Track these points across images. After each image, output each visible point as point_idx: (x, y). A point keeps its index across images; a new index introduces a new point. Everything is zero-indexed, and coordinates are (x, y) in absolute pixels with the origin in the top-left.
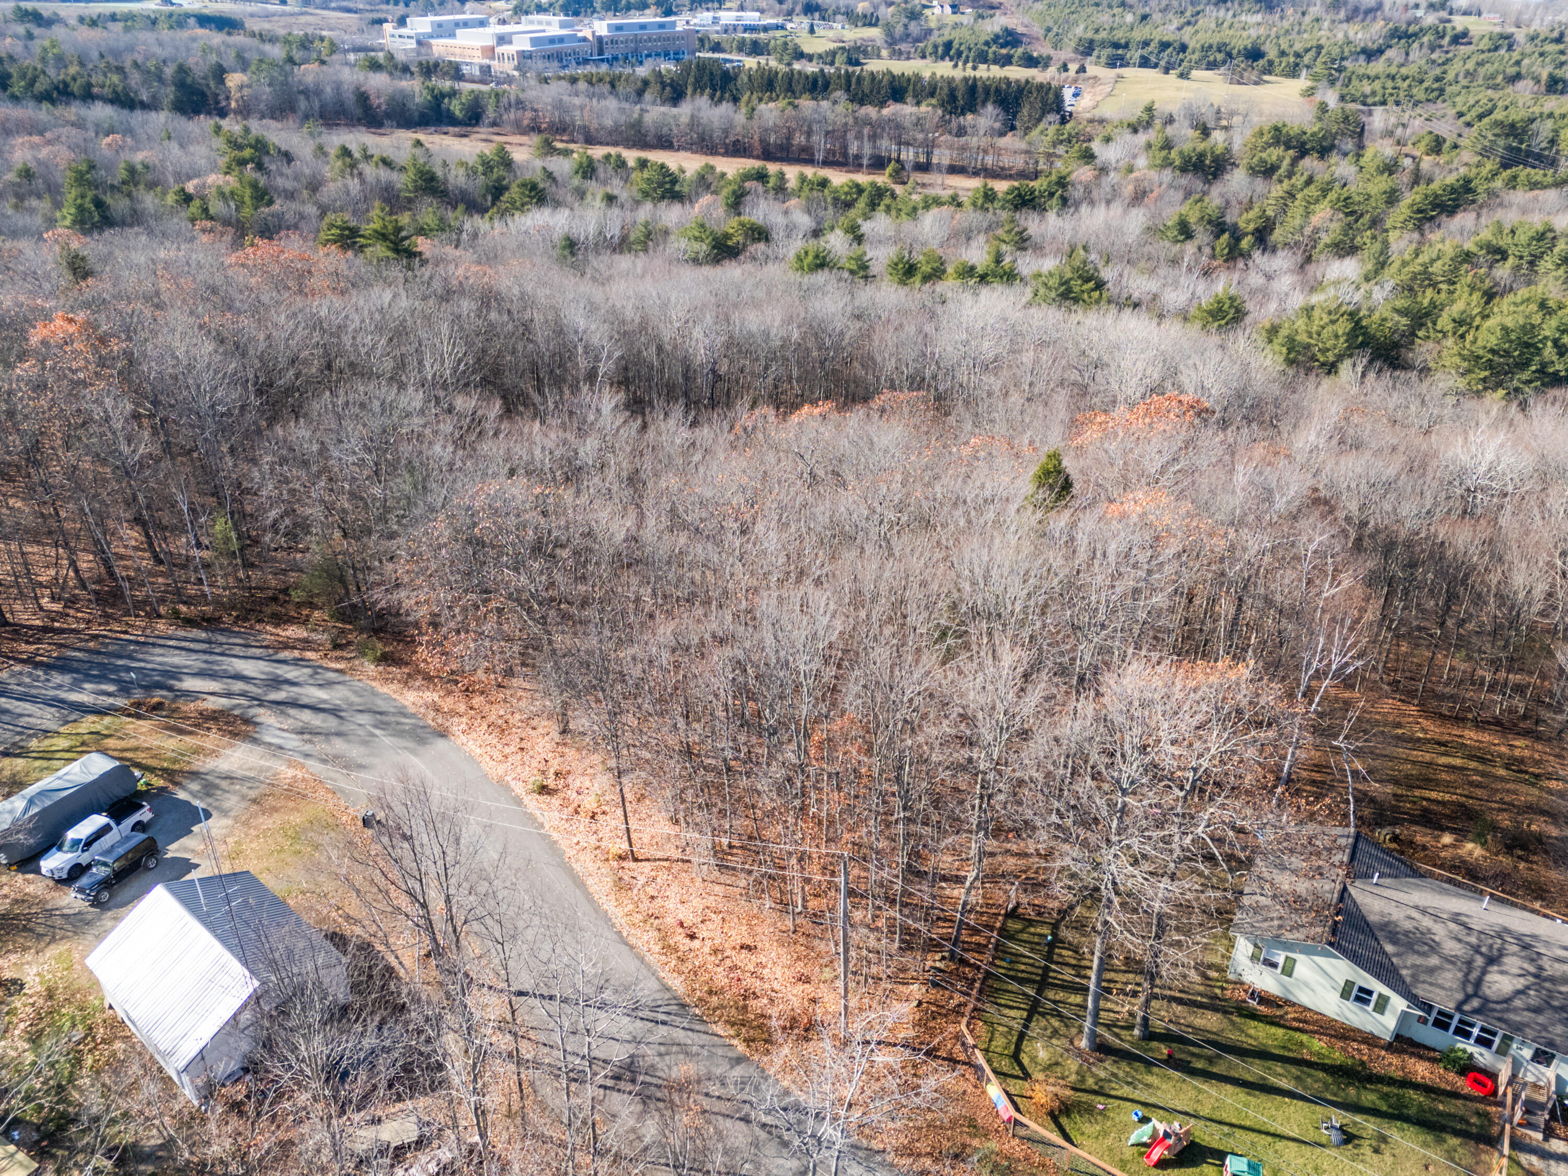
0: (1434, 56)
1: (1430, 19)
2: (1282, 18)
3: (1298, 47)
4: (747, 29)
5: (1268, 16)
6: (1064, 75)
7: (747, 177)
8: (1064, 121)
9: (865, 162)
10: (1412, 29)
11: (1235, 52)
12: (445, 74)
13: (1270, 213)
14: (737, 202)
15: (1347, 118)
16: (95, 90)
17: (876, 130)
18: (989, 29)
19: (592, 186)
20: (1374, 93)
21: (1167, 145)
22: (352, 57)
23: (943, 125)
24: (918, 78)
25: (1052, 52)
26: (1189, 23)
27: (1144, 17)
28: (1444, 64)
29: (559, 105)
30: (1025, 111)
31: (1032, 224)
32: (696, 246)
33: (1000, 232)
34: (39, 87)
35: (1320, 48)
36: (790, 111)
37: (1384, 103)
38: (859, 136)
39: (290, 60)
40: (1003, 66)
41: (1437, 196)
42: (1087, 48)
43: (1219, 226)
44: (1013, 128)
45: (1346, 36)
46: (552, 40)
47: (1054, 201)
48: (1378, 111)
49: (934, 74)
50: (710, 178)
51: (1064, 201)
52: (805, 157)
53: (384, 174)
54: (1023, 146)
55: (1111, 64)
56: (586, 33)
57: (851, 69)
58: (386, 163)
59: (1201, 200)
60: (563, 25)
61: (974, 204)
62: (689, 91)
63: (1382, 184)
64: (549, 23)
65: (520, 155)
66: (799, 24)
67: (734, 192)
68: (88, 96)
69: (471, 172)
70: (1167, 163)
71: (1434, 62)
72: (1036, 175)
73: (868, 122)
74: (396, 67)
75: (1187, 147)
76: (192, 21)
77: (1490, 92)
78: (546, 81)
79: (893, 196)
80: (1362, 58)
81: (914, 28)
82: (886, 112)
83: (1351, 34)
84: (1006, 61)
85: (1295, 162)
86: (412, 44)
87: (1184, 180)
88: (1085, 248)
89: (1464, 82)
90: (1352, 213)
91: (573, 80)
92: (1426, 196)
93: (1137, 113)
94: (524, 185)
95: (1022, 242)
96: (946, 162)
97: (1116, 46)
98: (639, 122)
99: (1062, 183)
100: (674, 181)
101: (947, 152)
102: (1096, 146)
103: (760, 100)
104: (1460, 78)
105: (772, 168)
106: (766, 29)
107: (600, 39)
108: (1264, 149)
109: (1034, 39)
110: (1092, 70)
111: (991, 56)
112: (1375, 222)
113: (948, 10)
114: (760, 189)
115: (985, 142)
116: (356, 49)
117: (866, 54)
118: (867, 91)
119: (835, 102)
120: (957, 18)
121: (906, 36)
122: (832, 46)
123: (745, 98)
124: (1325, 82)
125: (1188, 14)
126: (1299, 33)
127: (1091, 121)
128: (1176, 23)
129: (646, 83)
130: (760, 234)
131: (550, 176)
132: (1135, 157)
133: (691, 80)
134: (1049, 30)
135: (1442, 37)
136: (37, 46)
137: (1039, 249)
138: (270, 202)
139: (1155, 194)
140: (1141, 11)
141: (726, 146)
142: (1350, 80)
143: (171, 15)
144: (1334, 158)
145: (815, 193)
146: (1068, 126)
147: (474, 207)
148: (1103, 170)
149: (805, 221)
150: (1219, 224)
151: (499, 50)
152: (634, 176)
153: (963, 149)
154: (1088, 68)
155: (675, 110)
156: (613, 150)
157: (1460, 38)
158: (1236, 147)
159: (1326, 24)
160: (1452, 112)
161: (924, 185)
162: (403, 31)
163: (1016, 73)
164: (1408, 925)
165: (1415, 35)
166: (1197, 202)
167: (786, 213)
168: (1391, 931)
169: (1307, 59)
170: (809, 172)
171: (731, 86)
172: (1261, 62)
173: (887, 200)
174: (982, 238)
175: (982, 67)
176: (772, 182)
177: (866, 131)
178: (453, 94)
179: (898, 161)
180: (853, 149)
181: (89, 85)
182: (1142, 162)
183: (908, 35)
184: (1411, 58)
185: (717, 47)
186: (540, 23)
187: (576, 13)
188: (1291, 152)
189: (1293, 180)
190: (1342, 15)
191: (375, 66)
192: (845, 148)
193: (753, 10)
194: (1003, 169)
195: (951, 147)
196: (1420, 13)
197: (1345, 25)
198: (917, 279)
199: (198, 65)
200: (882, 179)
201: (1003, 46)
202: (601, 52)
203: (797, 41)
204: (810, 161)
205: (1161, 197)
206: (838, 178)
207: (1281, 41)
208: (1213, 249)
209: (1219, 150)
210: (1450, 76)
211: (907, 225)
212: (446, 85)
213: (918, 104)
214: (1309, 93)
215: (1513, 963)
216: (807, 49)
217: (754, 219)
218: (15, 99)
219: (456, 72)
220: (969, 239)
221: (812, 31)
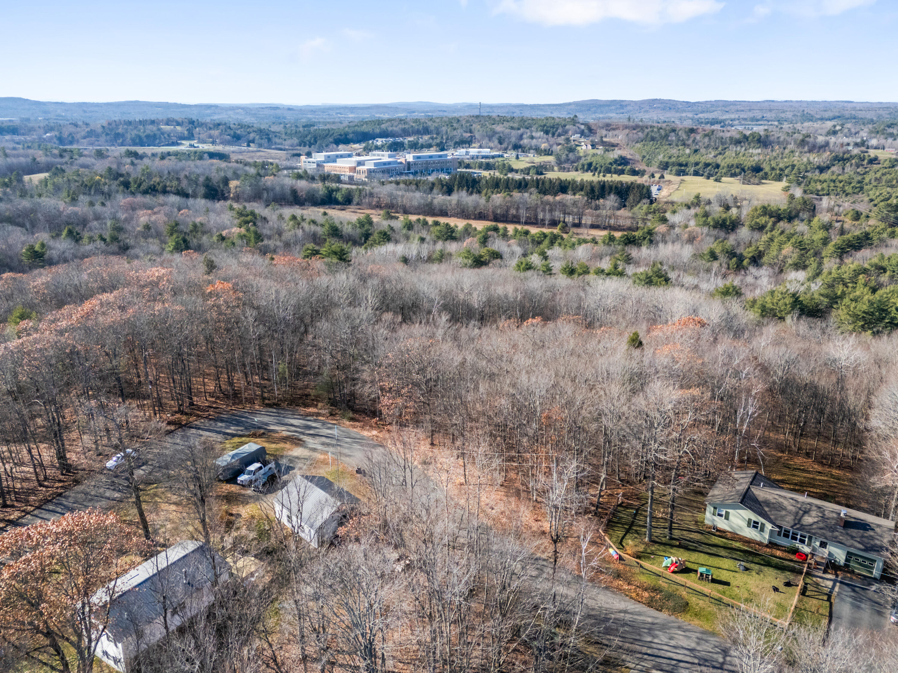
0: (858, 170)
1: (856, 151)
2: (772, 151)
3: (781, 165)
4: (483, 157)
5: (764, 150)
6: (652, 179)
7: (489, 229)
8: (651, 202)
9: (547, 222)
10: (846, 156)
11: (746, 168)
12: (333, 181)
13: (761, 248)
14: (484, 241)
15: (805, 202)
16: (168, 189)
17: (552, 207)
18: (612, 156)
19: (411, 233)
20: (823, 189)
21: (706, 215)
22: (285, 172)
23: (588, 204)
24: (574, 182)
25: (646, 168)
26: (720, 154)
27: (696, 151)
28: (864, 174)
29: (390, 195)
30: (631, 197)
31: (634, 252)
32: (466, 261)
33: (617, 255)
34: (144, 187)
35: (793, 166)
36: (508, 198)
37: (828, 194)
38: (544, 210)
39: (259, 174)
40: (619, 175)
41: (850, 241)
42: (665, 166)
43: (731, 254)
44: (625, 206)
45: (808, 159)
46: (385, 164)
47: (645, 242)
48: (825, 198)
49: (582, 180)
50: (470, 230)
51: (651, 241)
52: (516, 220)
53: (313, 228)
54: (630, 215)
55: (678, 174)
56: (402, 160)
57: (539, 177)
58: (314, 222)
59: (722, 241)
60: (390, 156)
61: (604, 242)
62: (456, 188)
63: (821, 234)
64: (383, 156)
65: (375, 219)
66: (510, 155)
67: (484, 236)
68: (165, 192)
69: (354, 226)
70: (706, 224)
71: (858, 173)
72: (637, 229)
73: (548, 203)
74: (308, 177)
75: (716, 216)
76: (206, 156)
77: (889, 189)
78: (383, 183)
79: (562, 239)
80: (817, 171)
81: (571, 156)
82: (558, 198)
83: (811, 159)
84: (622, 172)
85: (774, 224)
86: (315, 166)
87: (715, 232)
88: (661, 263)
89: (875, 184)
90: (804, 249)
91: (398, 183)
92: (844, 241)
93: (691, 198)
94: (380, 233)
95: (628, 260)
96: (589, 222)
97: (681, 165)
98: (431, 203)
99: (650, 233)
100: (453, 231)
101: (590, 218)
102: (668, 215)
103: (493, 193)
104: (873, 181)
105: (501, 226)
106: (493, 157)
107: (409, 163)
108: (758, 217)
109: (635, 161)
110: (667, 177)
111: (613, 170)
112: (817, 254)
113: (590, 147)
114: (496, 235)
115: (609, 213)
116: (287, 168)
117: (546, 169)
118: (547, 188)
119: (531, 194)
120: (595, 151)
121: (567, 160)
122: (528, 165)
123: (484, 191)
124: (795, 184)
125: (720, 149)
126: (782, 158)
127: (666, 203)
128: (713, 154)
129: (433, 184)
130: (497, 255)
131: (392, 229)
132: (689, 221)
133: (457, 183)
134: (644, 157)
135: (863, 160)
136: (140, 168)
137: (637, 263)
138: (262, 241)
139: (699, 239)
140: (694, 147)
141: (475, 215)
142: (810, 182)
143: (195, 152)
144: (796, 222)
145: (523, 238)
146: (654, 205)
147: (356, 243)
148: (672, 227)
149: (518, 250)
150: (732, 254)
151: (358, 168)
152: (432, 229)
153: (598, 216)
154: (665, 175)
155: (449, 198)
156: (421, 217)
157: (873, 161)
158: (743, 217)
159: (797, 154)
160: (867, 199)
161: (577, 234)
162: (310, 160)
163: (626, 179)
164: (774, 501)
165: (848, 159)
166: (720, 242)
167: (509, 246)
168: (767, 503)
169: (786, 172)
170: (519, 227)
171: (477, 186)
172: (761, 173)
173: (559, 241)
174: (608, 258)
175: (609, 175)
176: (501, 232)
177: (547, 207)
178: (338, 190)
179: (564, 222)
180: (541, 216)
181: (165, 186)
182: (692, 223)
183: (568, 160)
184: (846, 171)
185: (468, 166)
186: (378, 155)
187: (395, 150)
188: (773, 219)
189: (773, 233)
190: (806, 149)
191: (299, 177)
192: (536, 216)
193: (487, 148)
194: (619, 226)
195: (592, 216)
196: (850, 148)
197: (808, 154)
198: (576, 275)
199: (216, 177)
200: (556, 231)
201: (619, 165)
202: (409, 169)
203: (510, 163)
204: (518, 222)
205: (702, 240)
206: (534, 230)
207: (772, 162)
208: (729, 265)
209: (734, 217)
210: (867, 180)
211: (570, 252)
212: (334, 185)
213: (574, 194)
214: (786, 189)
215: (814, 513)
216: (515, 167)
217: (493, 248)
218: (133, 193)
219: (338, 179)
220: (601, 259)
221: (517, 158)
